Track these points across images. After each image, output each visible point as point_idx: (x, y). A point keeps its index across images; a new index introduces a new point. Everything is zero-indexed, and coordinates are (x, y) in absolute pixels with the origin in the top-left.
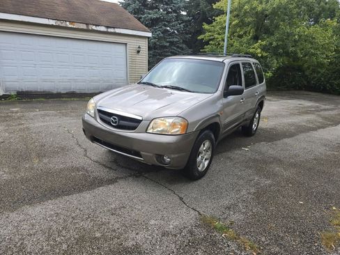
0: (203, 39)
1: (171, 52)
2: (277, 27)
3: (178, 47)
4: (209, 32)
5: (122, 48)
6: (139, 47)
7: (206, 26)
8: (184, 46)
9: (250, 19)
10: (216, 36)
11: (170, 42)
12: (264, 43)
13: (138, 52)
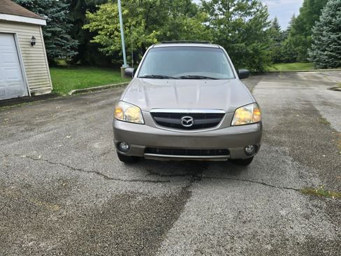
0: (88, 29)
1: (55, 44)
2: (165, 18)
3: (62, 38)
4: (94, 21)
5: (9, 39)
6: (33, 38)
7: (90, 15)
8: (68, 37)
9: (141, 10)
10: (106, 26)
11: (52, 32)
12: (158, 33)
13: (33, 44)
